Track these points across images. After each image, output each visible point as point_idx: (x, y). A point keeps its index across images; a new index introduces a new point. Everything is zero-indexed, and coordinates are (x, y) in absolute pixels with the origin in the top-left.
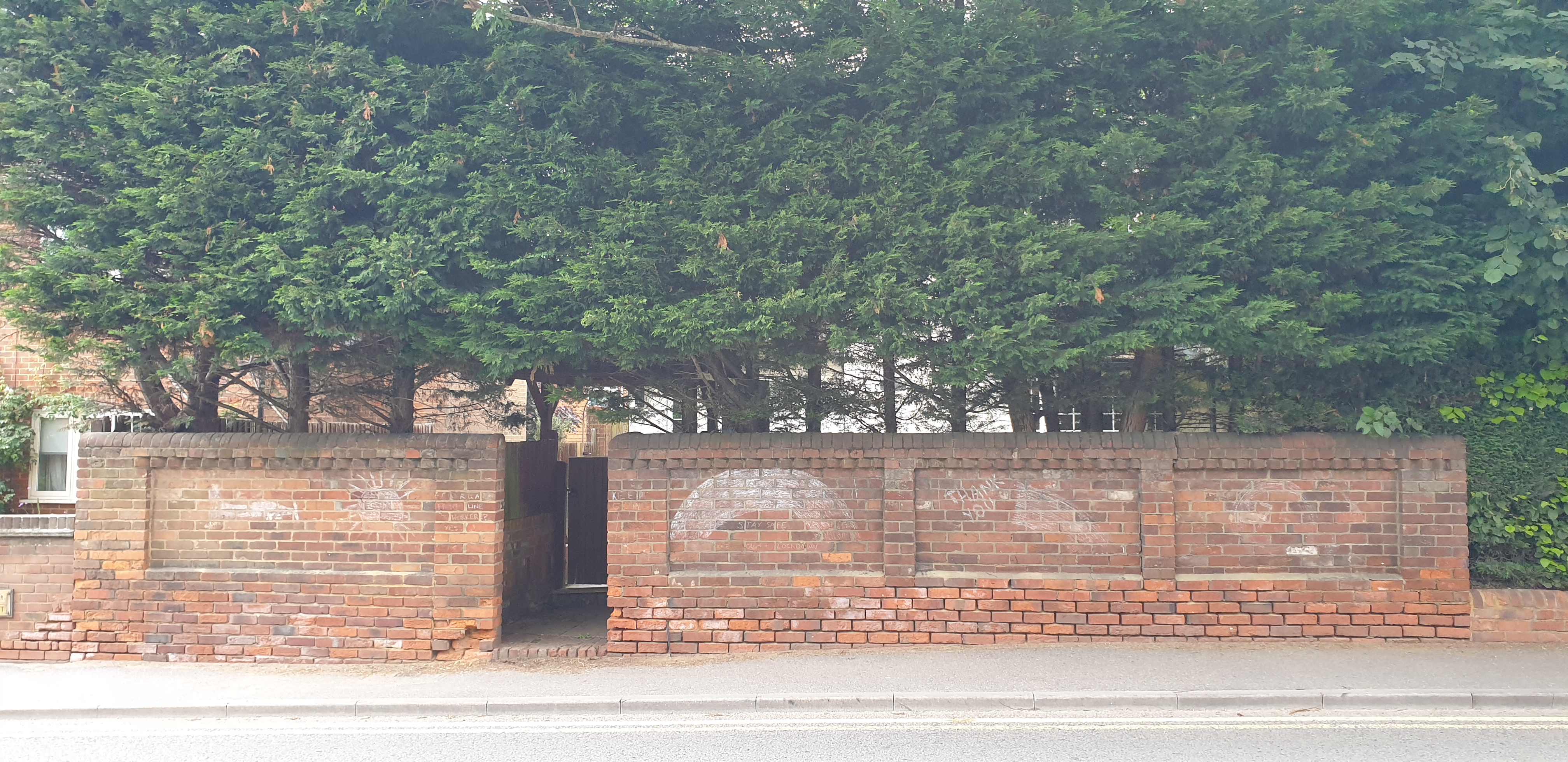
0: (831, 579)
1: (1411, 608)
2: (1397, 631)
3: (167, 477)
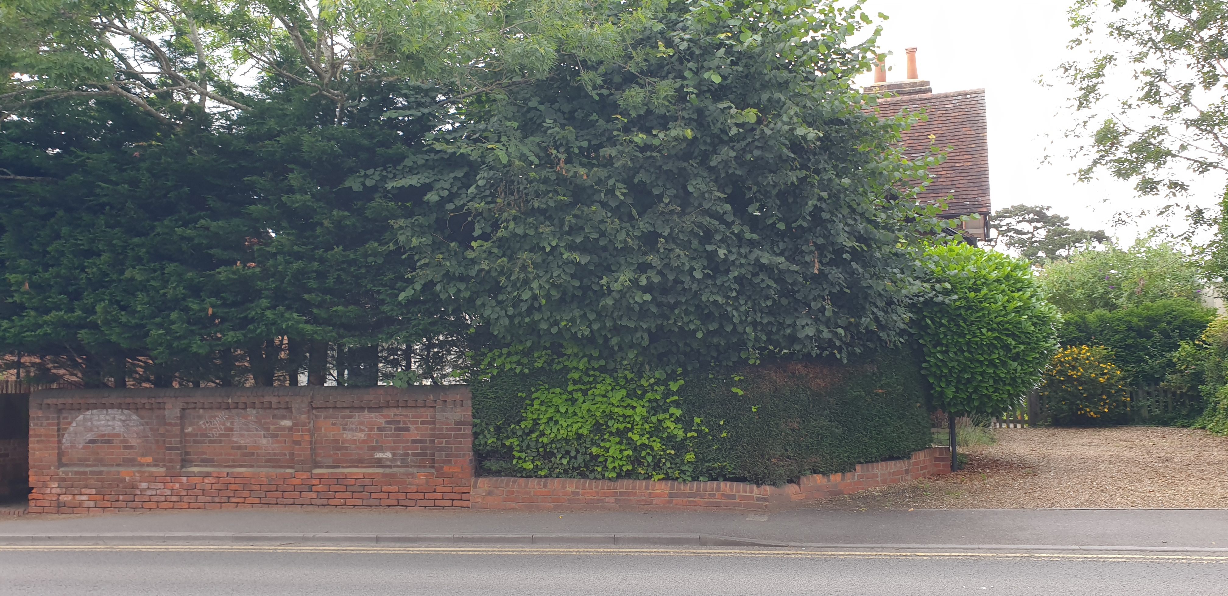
0: (139, 472)
1: (439, 489)
2: (431, 503)
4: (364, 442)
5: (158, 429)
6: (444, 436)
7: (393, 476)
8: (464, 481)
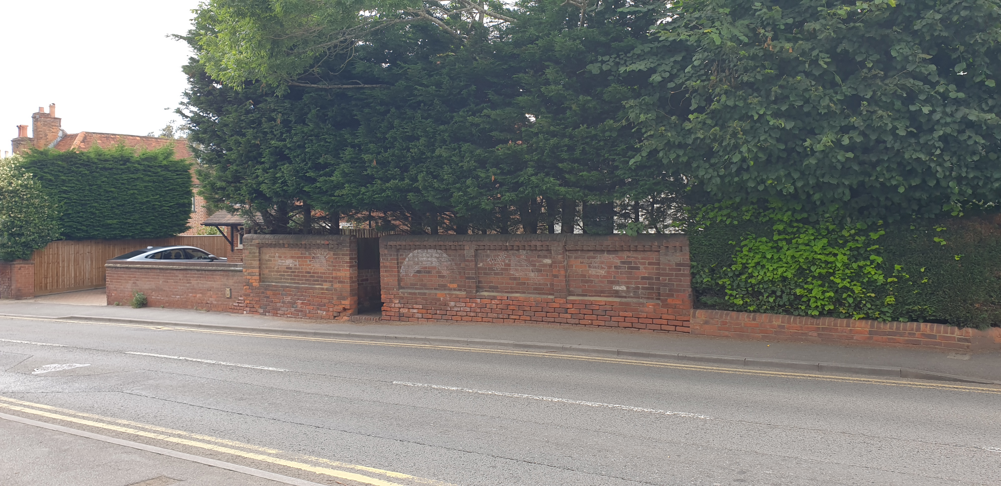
0: (449, 294)
1: (664, 316)
2: (658, 327)
3: (264, 250)
4: (604, 277)
5: (460, 264)
6: (667, 275)
7: (627, 304)
8: (684, 311)
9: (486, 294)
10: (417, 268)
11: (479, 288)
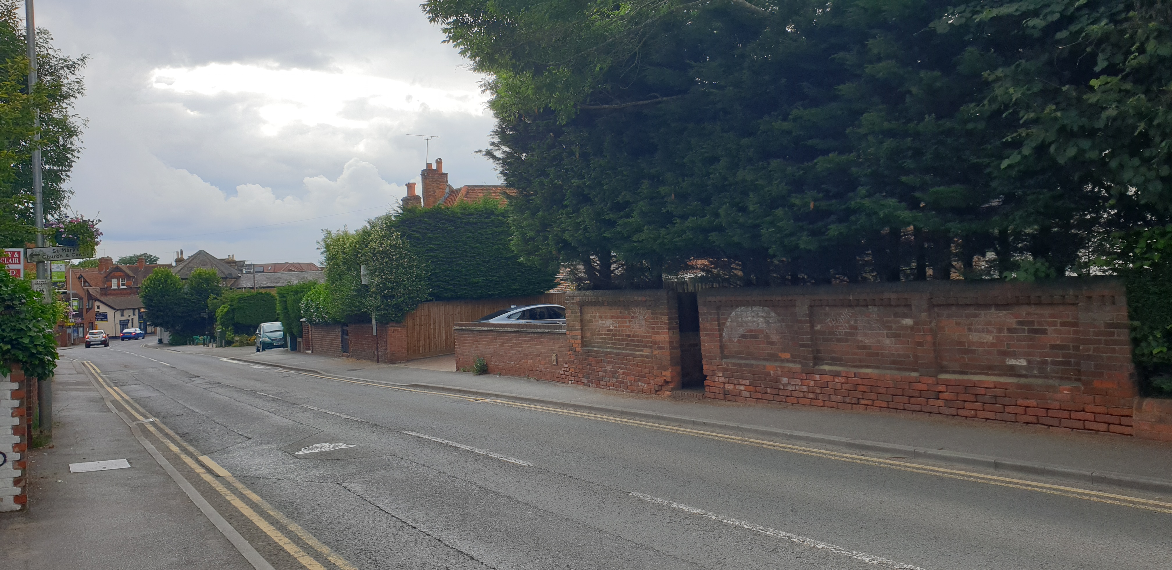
0: (780, 367)
1: (1088, 408)
3: (586, 309)
4: (993, 345)
5: (792, 326)
6: (1091, 342)
7: (1028, 387)
8: (1122, 401)
9: (827, 368)
10: (741, 331)
11: (817, 360)
